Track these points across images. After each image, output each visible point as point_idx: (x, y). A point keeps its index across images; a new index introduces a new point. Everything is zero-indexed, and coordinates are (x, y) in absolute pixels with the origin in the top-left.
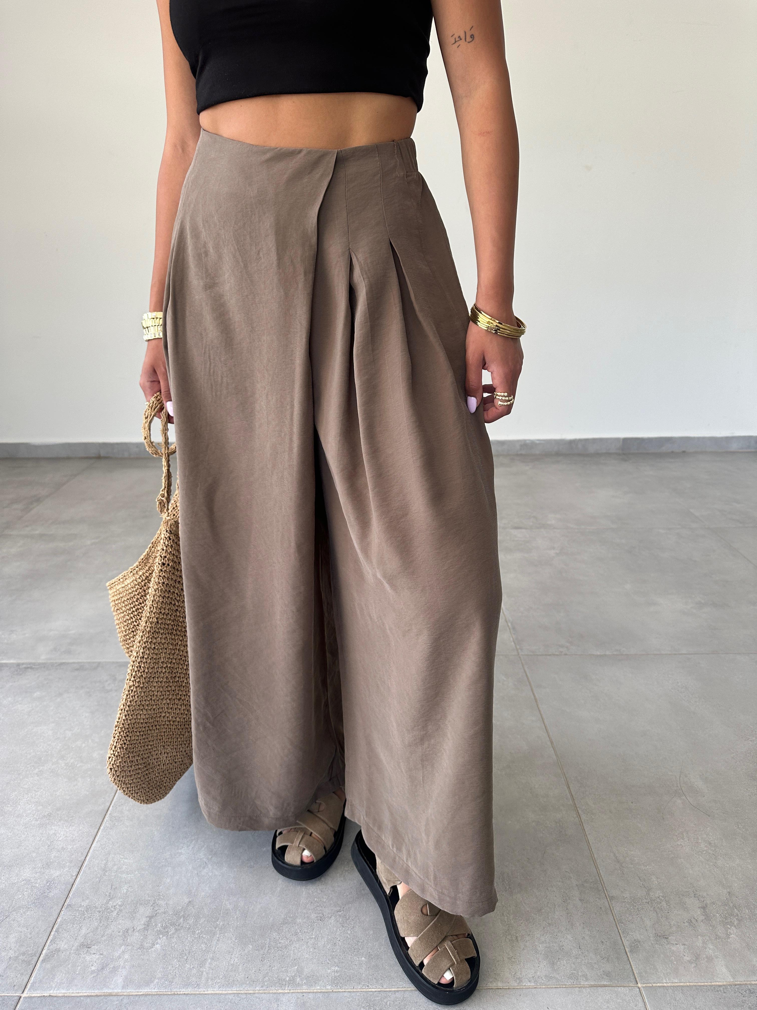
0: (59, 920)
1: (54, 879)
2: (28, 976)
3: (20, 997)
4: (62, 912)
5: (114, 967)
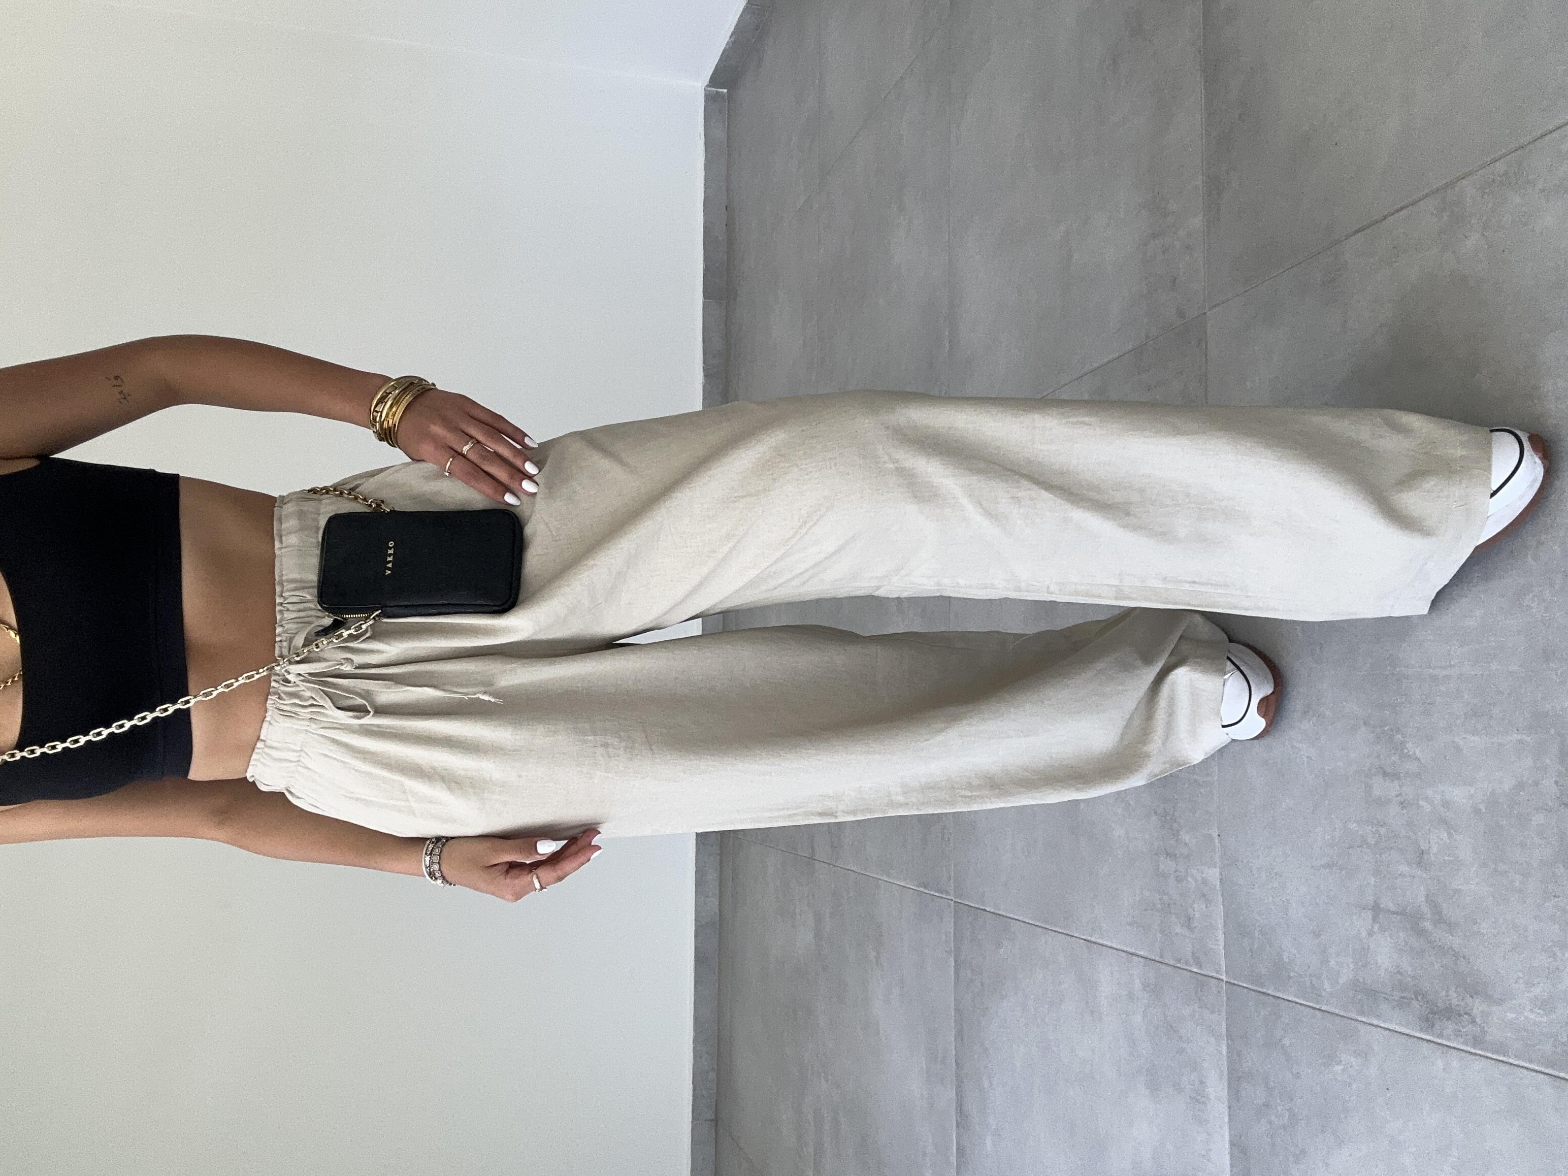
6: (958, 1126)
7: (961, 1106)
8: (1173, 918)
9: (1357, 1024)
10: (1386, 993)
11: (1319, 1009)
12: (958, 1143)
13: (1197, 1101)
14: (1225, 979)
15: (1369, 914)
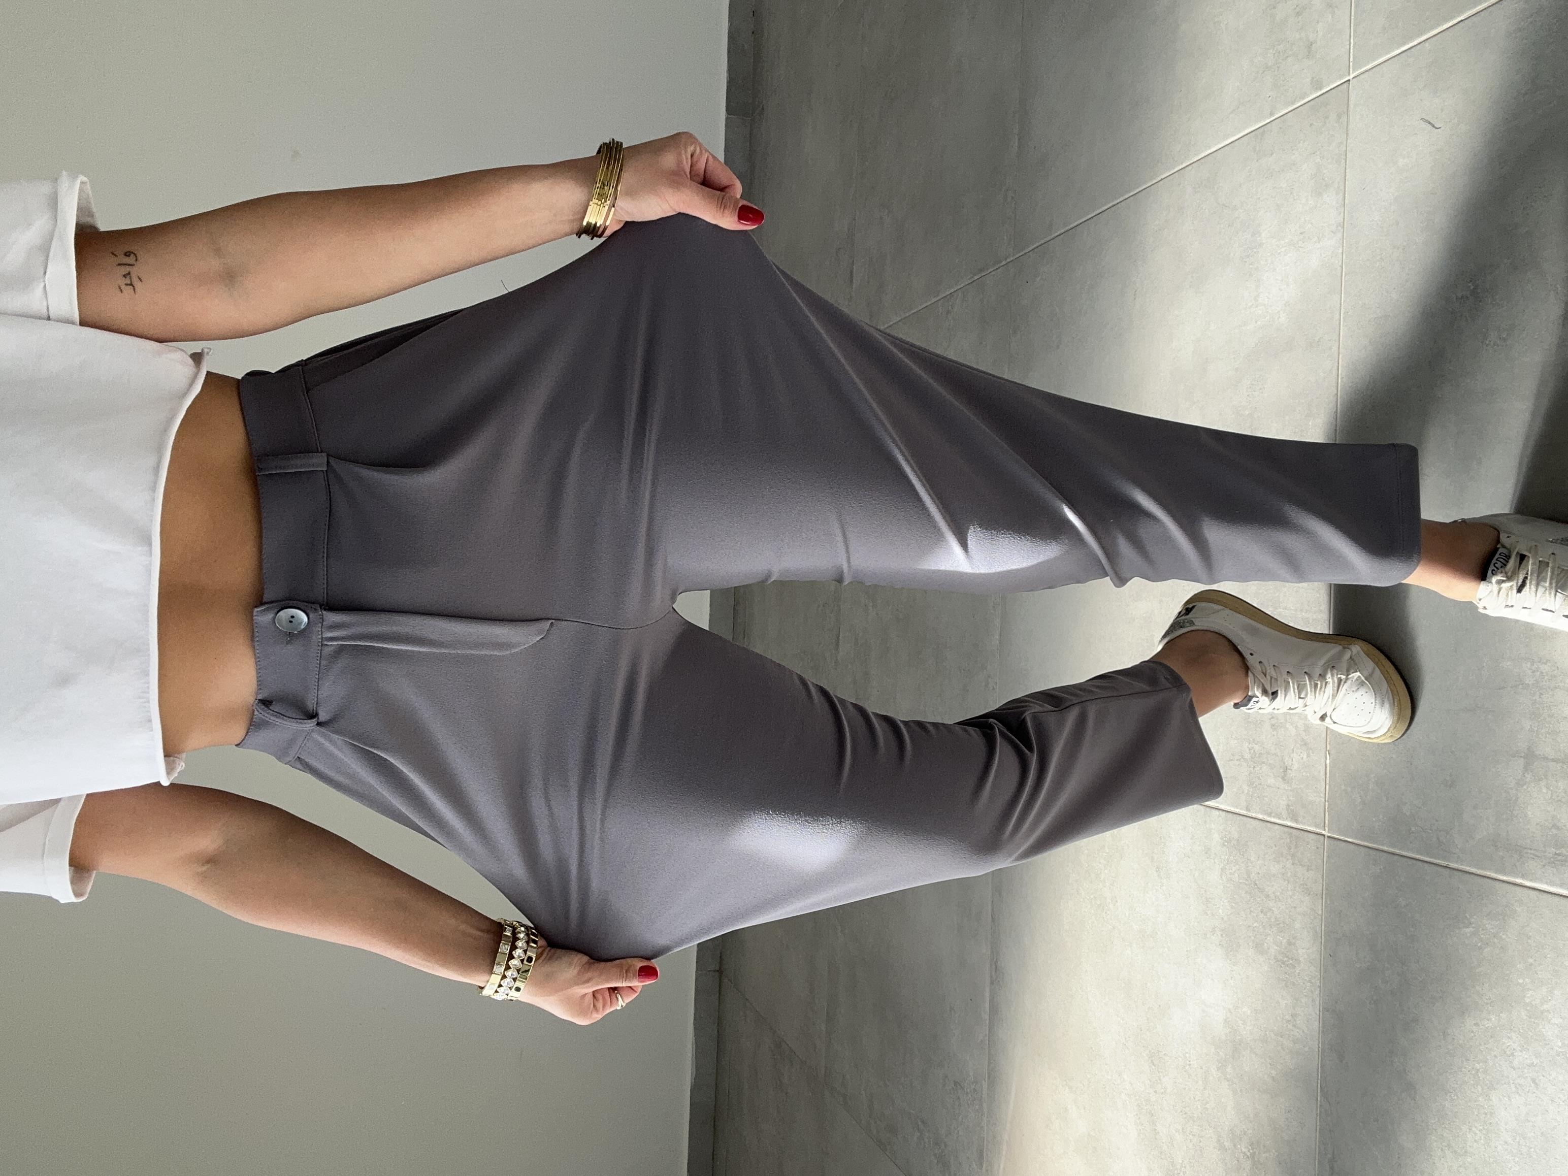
0: (1260, 816)
1: (1221, 839)
2: (1310, 835)
3: (1328, 837)
4: (1254, 815)
5: (1305, 731)
6: (992, 983)
7: (996, 962)
8: (1265, 767)
9: (1497, 884)
10: (1535, 850)
11: (1446, 867)
12: (991, 1001)
13: (1284, 963)
14: (1326, 833)
15: (1522, 761)
